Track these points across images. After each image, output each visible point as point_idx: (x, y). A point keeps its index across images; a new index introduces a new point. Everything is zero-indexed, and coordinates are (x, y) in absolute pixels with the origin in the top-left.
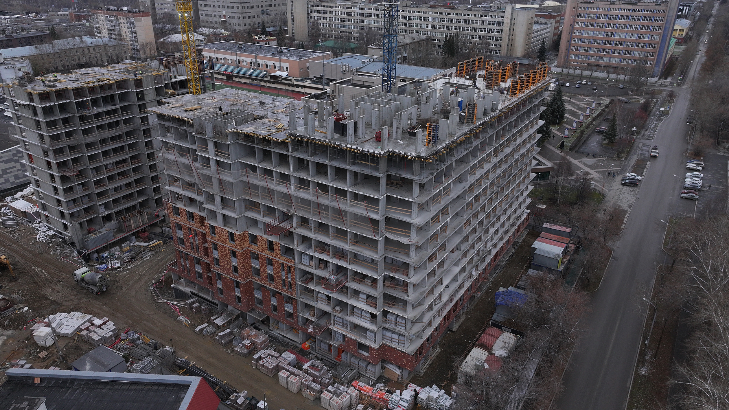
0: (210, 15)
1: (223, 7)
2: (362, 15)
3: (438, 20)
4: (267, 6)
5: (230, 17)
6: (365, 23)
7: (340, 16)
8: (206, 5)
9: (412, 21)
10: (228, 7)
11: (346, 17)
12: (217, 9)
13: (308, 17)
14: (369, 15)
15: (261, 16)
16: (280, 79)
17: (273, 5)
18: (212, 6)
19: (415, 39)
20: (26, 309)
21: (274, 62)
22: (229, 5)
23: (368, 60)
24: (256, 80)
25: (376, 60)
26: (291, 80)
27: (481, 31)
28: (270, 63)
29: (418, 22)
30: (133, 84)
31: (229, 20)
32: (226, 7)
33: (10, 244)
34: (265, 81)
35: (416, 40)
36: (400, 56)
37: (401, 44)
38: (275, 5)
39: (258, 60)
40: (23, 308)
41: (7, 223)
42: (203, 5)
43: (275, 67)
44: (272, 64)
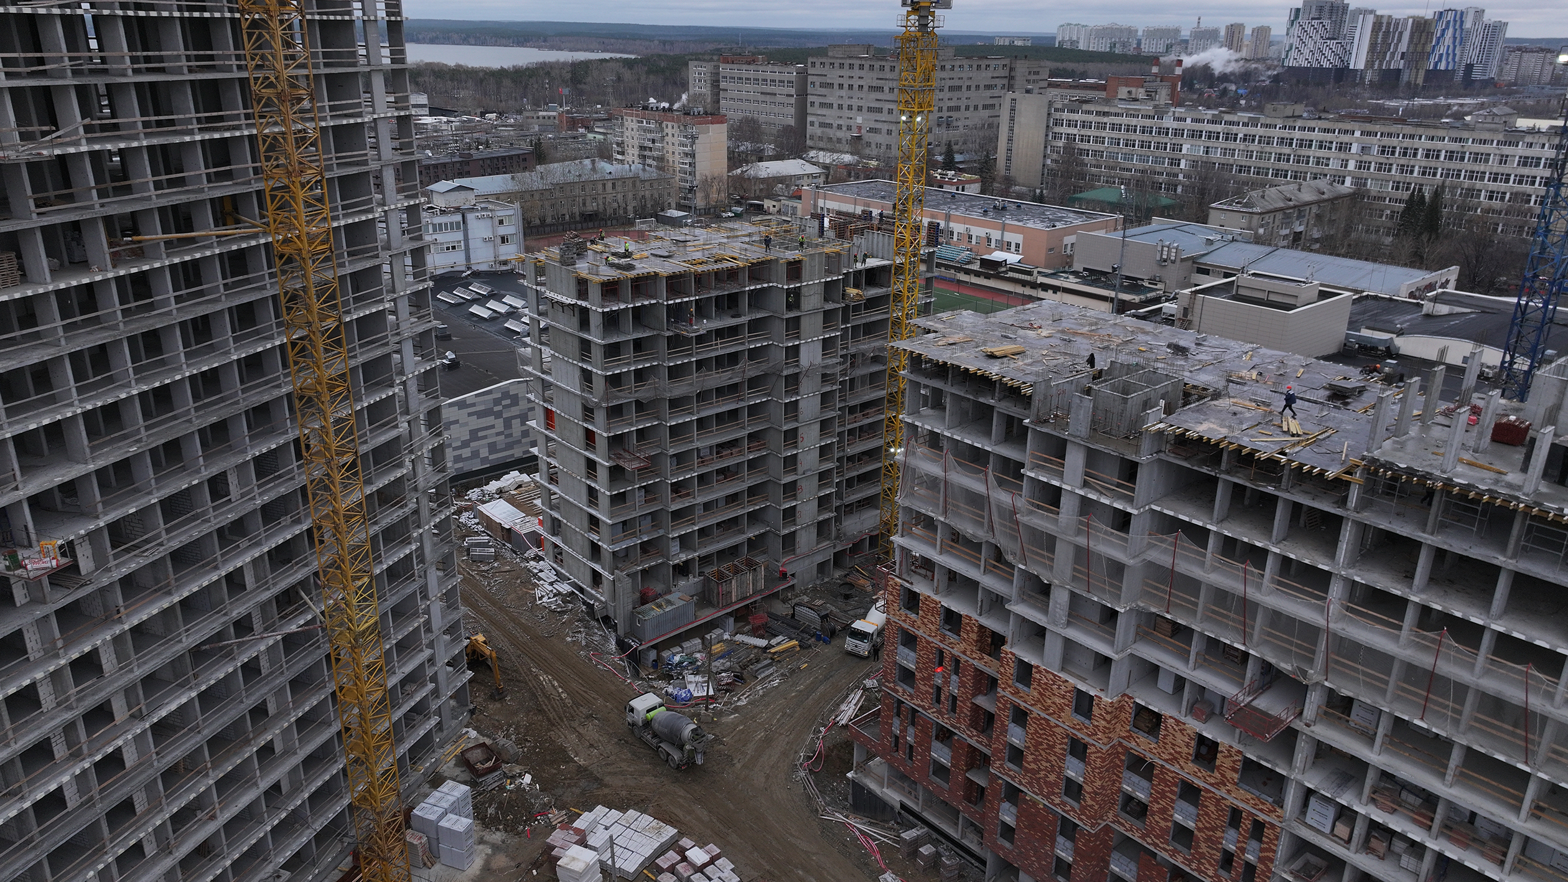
0: (830, 126)
1: (860, 109)
2: (1178, 133)
3: (1375, 150)
4: (950, 109)
5: (871, 130)
6: (1184, 151)
7: (1122, 135)
8: (822, 105)
9: (1304, 152)
10: (870, 109)
11: (1138, 137)
12: (846, 113)
13: (1047, 135)
14: (1195, 134)
15: (936, 130)
16: (1004, 269)
17: (963, 108)
18: (835, 106)
19: (1323, 193)
20: (528, 778)
21: (988, 231)
22: (873, 105)
23: (1219, 237)
24: (948, 267)
25: (1239, 238)
26: (1030, 273)
27: (1495, 180)
28: (978, 232)
29: (1322, 153)
30: (783, 271)
31: (867, 137)
32: (865, 109)
33: (484, 604)
34: (968, 272)
35: (1325, 197)
36: (1287, 231)
37: (1291, 203)
38: (967, 108)
39: (952, 225)
40: (521, 776)
41: (477, 552)
42: (817, 104)
43: (989, 240)
44: (984, 235)
